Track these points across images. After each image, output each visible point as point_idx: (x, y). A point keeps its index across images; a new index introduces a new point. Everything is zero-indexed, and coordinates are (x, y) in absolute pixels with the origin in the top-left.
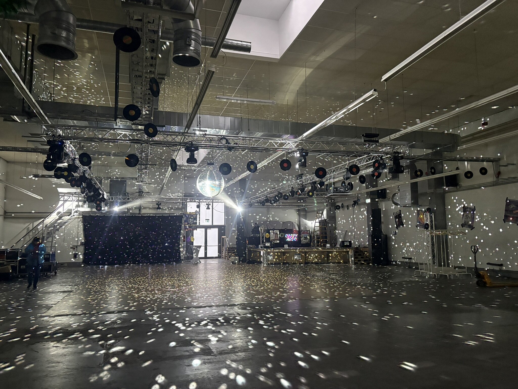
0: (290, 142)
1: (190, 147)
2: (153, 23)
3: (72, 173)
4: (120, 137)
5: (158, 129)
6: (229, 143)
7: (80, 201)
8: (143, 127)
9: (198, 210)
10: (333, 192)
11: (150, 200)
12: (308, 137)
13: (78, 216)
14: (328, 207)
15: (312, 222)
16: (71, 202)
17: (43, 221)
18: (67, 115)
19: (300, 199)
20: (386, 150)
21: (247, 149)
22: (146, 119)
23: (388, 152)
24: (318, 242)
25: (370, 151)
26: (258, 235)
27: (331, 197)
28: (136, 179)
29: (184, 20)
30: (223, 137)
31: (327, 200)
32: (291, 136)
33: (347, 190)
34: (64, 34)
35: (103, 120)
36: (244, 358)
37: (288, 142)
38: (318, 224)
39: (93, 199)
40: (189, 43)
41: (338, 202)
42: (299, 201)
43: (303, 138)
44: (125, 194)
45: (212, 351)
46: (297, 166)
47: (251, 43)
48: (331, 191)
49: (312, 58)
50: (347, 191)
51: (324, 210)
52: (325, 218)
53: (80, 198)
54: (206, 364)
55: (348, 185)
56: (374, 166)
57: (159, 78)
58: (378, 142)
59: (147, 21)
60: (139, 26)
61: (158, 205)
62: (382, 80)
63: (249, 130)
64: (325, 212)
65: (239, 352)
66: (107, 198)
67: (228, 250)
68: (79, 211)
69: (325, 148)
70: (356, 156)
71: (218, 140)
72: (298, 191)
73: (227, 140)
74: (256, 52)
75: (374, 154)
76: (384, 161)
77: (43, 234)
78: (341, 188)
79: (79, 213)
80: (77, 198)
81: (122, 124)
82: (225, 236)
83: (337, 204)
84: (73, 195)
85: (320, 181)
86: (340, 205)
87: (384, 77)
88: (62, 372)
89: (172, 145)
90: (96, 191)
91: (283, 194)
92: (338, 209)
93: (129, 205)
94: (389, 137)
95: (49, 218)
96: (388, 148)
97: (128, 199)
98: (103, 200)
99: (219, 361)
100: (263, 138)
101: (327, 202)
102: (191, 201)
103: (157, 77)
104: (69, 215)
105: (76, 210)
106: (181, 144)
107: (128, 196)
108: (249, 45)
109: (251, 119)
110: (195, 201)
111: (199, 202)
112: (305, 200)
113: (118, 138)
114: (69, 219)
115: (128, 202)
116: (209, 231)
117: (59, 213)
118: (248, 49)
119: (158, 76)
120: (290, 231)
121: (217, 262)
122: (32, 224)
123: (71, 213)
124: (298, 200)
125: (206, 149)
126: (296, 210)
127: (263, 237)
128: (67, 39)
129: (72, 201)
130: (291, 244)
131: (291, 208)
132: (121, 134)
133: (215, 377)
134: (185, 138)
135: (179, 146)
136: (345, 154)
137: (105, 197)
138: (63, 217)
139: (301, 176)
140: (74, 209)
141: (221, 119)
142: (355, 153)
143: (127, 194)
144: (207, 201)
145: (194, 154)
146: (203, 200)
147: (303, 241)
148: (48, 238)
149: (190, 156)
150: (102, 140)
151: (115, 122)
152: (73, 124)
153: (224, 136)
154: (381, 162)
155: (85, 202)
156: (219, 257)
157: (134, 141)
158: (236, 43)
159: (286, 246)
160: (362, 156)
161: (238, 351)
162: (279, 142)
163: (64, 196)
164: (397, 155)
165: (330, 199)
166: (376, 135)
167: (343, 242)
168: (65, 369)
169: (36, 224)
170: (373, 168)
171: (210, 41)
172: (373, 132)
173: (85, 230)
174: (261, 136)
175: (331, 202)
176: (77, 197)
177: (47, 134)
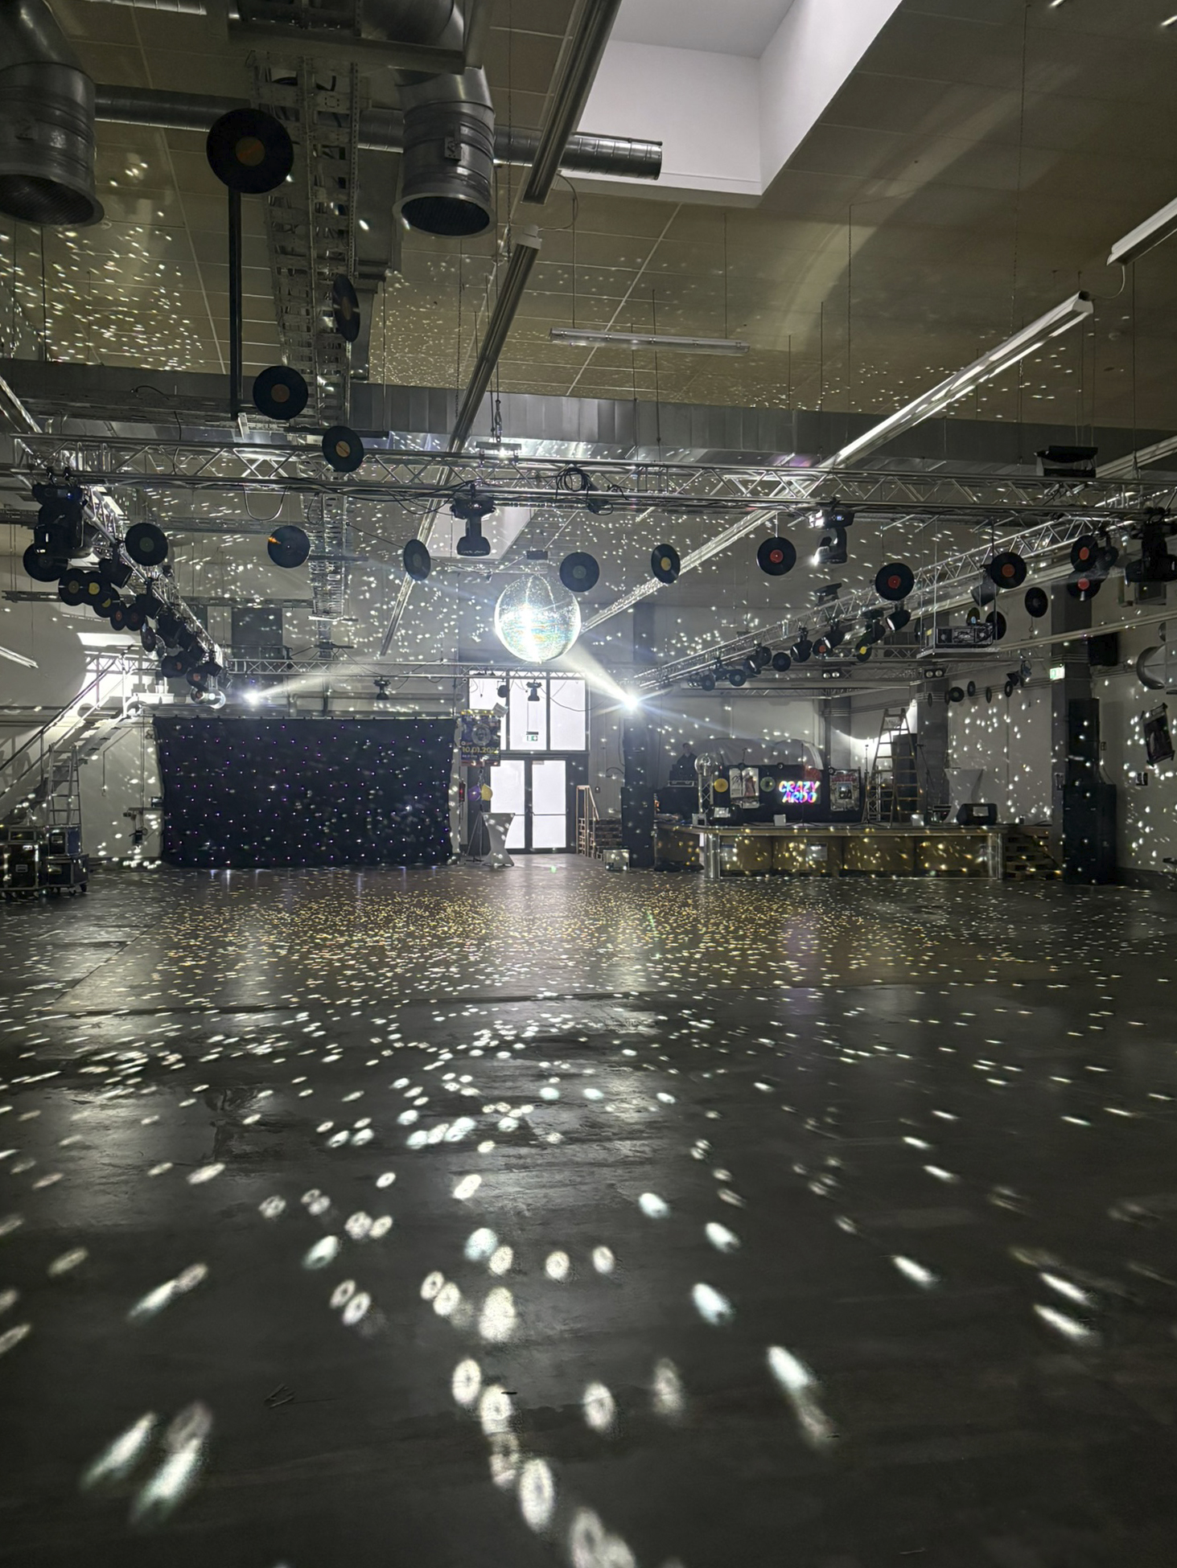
0: (793, 479)
1: (467, 501)
2: (332, 89)
3: (113, 586)
4: (249, 471)
5: (366, 442)
6: (593, 488)
7: (146, 674)
8: (320, 438)
9: (502, 701)
10: (937, 646)
11: (354, 669)
12: (853, 460)
13: (141, 720)
14: (923, 695)
15: (869, 741)
16: (120, 676)
17: (42, 732)
18: (88, 405)
19: (829, 668)
20: (1119, 502)
21: (651, 505)
22: (329, 413)
23: (1125, 508)
24: (885, 806)
25: (1065, 506)
26: (691, 784)
27: (934, 660)
28: (310, 604)
29: (433, 76)
30: (572, 465)
31: (921, 670)
32: (800, 458)
33: (985, 639)
34: (58, 141)
35: (197, 417)
36: (628, 1157)
37: (786, 479)
38: (886, 750)
39: (179, 666)
40: (453, 152)
41: (955, 677)
42: (825, 675)
43: (840, 464)
44: (279, 651)
45: (534, 1135)
46: (815, 560)
47: (660, 144)
48: (930, 641)
49: (873, 190)
50: (984, 643)
51: (908, 704)
52: (913, 729)
53: (145, 665)
54: (512, 1172)
55: (987, 621)
56: (1074, 555)
57: (363, 276)
58: (1091, 474)
59: (314, 85)
60: (289, 103)
61: (380, 687)
62: (1112, 258)
63: (659, 440)
64: (912, 711)
65: (617, 1137)
66: (224, 663)
67: (597, 829)
68: (142, 703)
69: (909, 498)
70: (1016, 525)
71: (556, 477)
72: (820, 642)
73: (585, 476)
74: (677, 174)
75: (1077, 515)
76: (1112, 541)
77: (43, 772)
78: (962, 633)
79: (144, 711)
80: (137, 663)
81: (254, 428)
82: (588, 787)
83: (955, 684)
84: (123, 654)
85: (896, 607)
86: (964, 688)
87: (1119, 249)
88: (97, 1174)
89: (410, 495)
90: (190, 641)
91: (774, 653)
92: (956, 700)
93: (292, 686)
94: (1131, 457)
95: (59, 724)
96: (1127, 494)
97: (290, 666)
98: (212, 668)
99: (551, 1164)
100: (703, 468)
101: (921, 679)
102: (479, 674)
103: (357, 273)
104: (113, 717)
105: (134, 699)
106: (441, 492)
107: (289, 658)
108: (656, 153)
109: (665, 404)
110: (493, 674)
111: (508, 678)
112: (848, 672)
113: (244, 475)
114: (115, 728)
115: (289, 677)
116: (536, 768)
117: (84, 709)
118: (652, 167)
119: (358, 267)
120: (796, 772)
121: (564, 866)
122: (10, 741)
123: (120, 711)
124: (824, 672)
125: (521, 505)
126: (816, 703)
127: (706, 791)
128: (70, 159)
129: (120, 673)
130: (797, 812)
131: (800, 698)
132: (252, 461)
133: (537, 1208)
134: (451, 471)
135: (436, 500)
136: (981, 518)
137: (219, 660)
138: (97, 721)
139: (832, 590)
140: (128, 699)
141: (569, 405)
142: (1012, 515)
143: (285, 653)
144: (529, 675)
145: (480, 525)
146: (517, 671)
147: (838, 803)
148: (57, 784)
149: (467, 530)
150: (192, 481)
151: (233, 424)
152: (109, 434)
153: (575, 463)
154: (1102, 543)
155: (158, 676)
156: (568, 850)
157: (293, 483)
158: (610, 148)
159: (780, 820)
160: (1037, 524)
161: (610, 1134)
162: (758, 478)
163: (97, 657)
164: (1156, 519)
165: (931, 667)
166: (1088, 453)
167: (967, 808)
168: (106, 1168)
169: (21, 740)
170: (1070, 566)
171: (523, 141)
172: (1079, 442)
173: (162, 761)
174: (697, 462)
175: (934, 676)
176: (135, 659)
177: (31, 467)
